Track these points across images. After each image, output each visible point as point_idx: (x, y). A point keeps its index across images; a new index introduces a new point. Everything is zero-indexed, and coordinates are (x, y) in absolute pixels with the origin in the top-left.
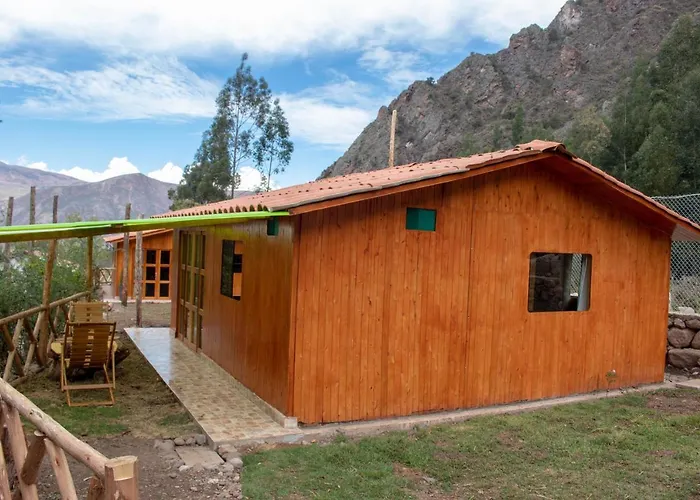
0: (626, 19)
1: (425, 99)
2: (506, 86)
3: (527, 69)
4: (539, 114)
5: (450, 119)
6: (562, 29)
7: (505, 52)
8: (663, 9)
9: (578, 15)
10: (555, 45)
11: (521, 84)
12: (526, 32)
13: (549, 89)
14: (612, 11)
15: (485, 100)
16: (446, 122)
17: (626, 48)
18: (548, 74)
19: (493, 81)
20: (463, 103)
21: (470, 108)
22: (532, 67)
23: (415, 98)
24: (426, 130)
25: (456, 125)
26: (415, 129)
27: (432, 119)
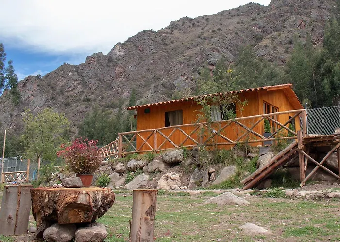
0: (147, 56)
1: (35, 86)
2: (84, 84)
3: (96, 75)
4: (104, 100)
5: (51, 99)
6: (114, 57)
7: (82, 65)
8: (165, 53)
9: (123, 51)
10: (111, 64)
11: (94, 84)
12: (96, 56)
13: (110, 87)
14: (140, 51)
15: (72, 90)
16: (48, 101)
17: (148, 70)
18: (107, 79)
19: (77, 80)
20: (58, 91)
21: (63, 94)
22: (98, 75)
23: (28, 86)
24: (35, 105)
25: (54, 104)
26: (28, 105)
27: (39, 99)
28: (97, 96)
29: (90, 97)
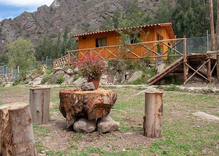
0: (73, 7)
1: (8, 25)
2: (37, 24)
3: (44, 19)
4: (49, 33)
5: (18, 33)
6: (54, 8)
7: (35, 12)
8: (83, 6)
9: (59, 4)
10: (52, 12)
11: (42, 23)
12: (43, 7)
13: (52, 26)
14: (69, 4)
15: (30, 27)
16: (17, 34)
17: (74, 15)
18: (50, 21)
19: (33, 21)
20: (22, 28)
21: (25, 30)
22: (45, 18)
23: (5, 25)
24: (9, 36)
25: (21, 35)
26: (5, 36)
27: (12, 33)
28: (45, 31)
29: (41, 31)
